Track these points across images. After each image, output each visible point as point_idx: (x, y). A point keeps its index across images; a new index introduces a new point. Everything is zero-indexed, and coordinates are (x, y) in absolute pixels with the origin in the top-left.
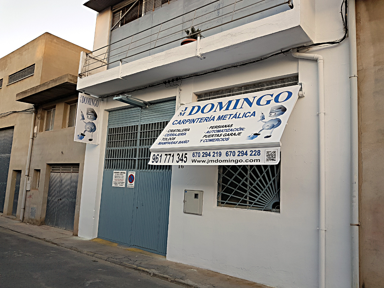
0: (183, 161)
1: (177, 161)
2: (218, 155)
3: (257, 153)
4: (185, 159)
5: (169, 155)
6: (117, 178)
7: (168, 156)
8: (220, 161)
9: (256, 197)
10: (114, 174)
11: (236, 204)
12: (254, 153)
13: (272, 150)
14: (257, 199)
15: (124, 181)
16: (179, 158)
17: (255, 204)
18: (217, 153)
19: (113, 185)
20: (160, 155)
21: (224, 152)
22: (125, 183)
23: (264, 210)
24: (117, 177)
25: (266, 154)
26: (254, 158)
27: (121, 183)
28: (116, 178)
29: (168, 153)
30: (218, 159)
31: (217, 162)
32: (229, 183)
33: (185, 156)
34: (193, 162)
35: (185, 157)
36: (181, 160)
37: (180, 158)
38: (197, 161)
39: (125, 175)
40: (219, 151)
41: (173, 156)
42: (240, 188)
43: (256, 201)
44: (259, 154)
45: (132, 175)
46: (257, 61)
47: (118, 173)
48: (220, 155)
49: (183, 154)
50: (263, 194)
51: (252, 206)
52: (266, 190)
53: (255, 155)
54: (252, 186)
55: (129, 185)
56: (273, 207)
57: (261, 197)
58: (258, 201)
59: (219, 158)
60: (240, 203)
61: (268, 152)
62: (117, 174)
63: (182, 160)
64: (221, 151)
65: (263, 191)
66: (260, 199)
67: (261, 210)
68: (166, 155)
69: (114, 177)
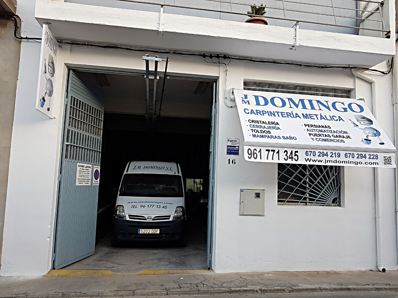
0: (293, 160)
1: (284, 158)
2: (337, 156)
3: (375, 157)
4: (296, 157)
5: (272, 151)
6: (82, 174)
7: (271, 153)
8: (339, 162)
9: (318, 194)
10: (78, 168)
11: (298, 202)
12: (372, 157)
13: (388, 155)
14: (319, 196)
15: (90, 178)
16: (286, 155)
17: (317, 201)
18: (335, 153)
19: (77, 184)
20: (258, 150)
21: (343, 153)
22: (90, 181)
23: (326, 206)
24: (82, 172)
25: (383, 159)
26: (372, 161)
27: (87, 180)
28: (80, 174)
29: (270, 149)
30: (336, 160)
31: (336, 162)
32: (289, 181)
33: (295, 153)
34: (306, 161)
35: (295, 155)
36: (290, 158)
37: (288, 155)
38: (311, 160)
39: (90, 170)
40: (337, 152)
41: (278, 152)
42: (301, 186)
43: (318, 197)
44: (377, 158)
45: (97, 170)
46: (322, 67)
47: (83, 166)
48: (339, 156)
49: (292, 151)
50: (324, 192)
51: (315, 203)
52: (327, 188)
53: (373, 158)
54: (314, 184)
55: (95, 183)
56: (333, 202)
57: (323, 194)
58: (320, 198)
59: (338, 159)
60: (302, 200)
61: (385, 157)
62: (82, 168)
63: (292, 158)
64: (340, 152)
65: (324, 189)
66: (321, 196)
67: (323, 206)
68: (267, 150)
69: (78, 172)
